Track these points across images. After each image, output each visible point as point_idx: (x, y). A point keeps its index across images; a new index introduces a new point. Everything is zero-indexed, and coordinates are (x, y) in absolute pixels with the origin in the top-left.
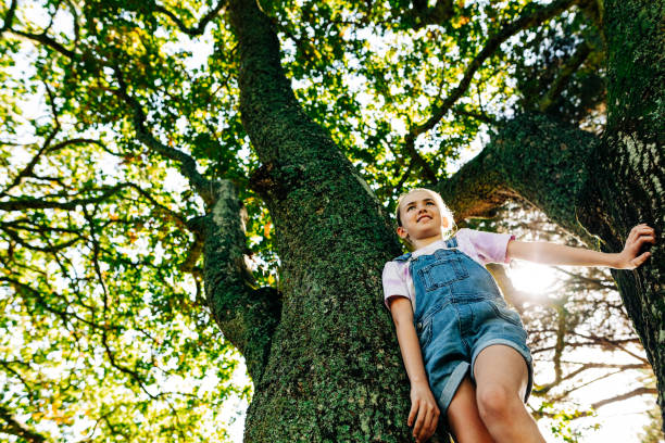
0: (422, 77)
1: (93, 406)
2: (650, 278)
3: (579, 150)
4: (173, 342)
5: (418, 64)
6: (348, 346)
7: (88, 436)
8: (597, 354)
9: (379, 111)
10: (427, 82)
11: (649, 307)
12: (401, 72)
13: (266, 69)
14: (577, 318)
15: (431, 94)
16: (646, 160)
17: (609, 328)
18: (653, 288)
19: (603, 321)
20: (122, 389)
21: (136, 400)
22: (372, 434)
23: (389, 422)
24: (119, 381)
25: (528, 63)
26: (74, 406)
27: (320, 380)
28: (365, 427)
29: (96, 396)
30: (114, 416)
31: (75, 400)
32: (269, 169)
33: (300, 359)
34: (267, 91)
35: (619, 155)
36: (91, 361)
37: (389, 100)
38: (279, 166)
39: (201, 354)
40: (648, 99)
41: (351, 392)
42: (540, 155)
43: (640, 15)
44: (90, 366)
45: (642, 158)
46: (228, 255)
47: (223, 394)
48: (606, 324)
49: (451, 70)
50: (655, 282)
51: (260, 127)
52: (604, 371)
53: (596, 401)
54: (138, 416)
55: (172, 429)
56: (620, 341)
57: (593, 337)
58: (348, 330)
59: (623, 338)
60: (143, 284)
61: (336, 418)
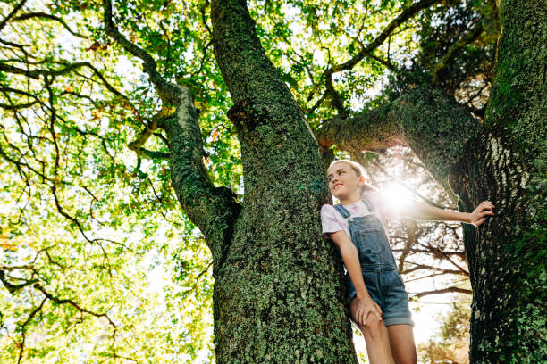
0: (346, 19)
1: (37, 240)
2: (485, 235)
3: (459, 126)
4: (109, 201)
5: (346, 7)
6: (294, 245)
7: (29, 262)
8: (429, 260)
9: (306, 41)
10: (350, 24)
11: (480, 252)
12: (331, 11)
13: (237, 8)
14: (422, 232)
15: (351, 35)
16: (502, 160)
17: (443, 242)
18: (485, 242)
19: (440, 237)
20: (62, 231)
21: (73, 241)
22: (308, 301)
23: (318, 295)
24: (60, 224)
25: (433, 24)
26: (20, 237)
27: (276, 264)
28: (304, 296)
29: (40, 232)
30: (53, 250)
31: (20, 233)
32: (244, 105)
33: (262, 249)
34: (238, 31)
35: (486, 151)
36: (37, 205)
37: (317, 33)
38: (251, 104)
39: (133, 214)
40: (514, 116)
41: (296, 274)
42: (431, 122)
43: (525, 53)
44: (36, 209)
45: (500, 158)
46: (192, 155)
47: (147, 247)
48: (441, 239)
49: (372, 17)
50: (487, 238)
51: (231, 61)
52: (431, 272)
53: (419, 292)
54: (73, 252)
55: (102, 267)
56: (448, 253)
57: (430, 247)
58: (295, 235)
59: (451, 251)
60: (88, 150)
61: (286, 288)
